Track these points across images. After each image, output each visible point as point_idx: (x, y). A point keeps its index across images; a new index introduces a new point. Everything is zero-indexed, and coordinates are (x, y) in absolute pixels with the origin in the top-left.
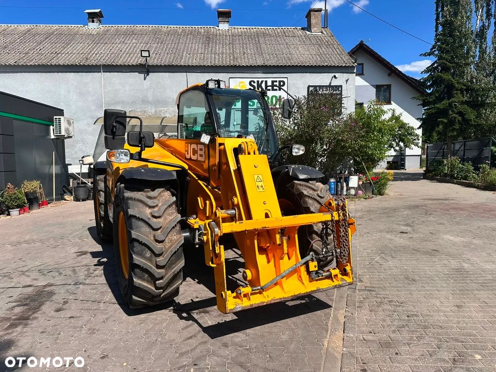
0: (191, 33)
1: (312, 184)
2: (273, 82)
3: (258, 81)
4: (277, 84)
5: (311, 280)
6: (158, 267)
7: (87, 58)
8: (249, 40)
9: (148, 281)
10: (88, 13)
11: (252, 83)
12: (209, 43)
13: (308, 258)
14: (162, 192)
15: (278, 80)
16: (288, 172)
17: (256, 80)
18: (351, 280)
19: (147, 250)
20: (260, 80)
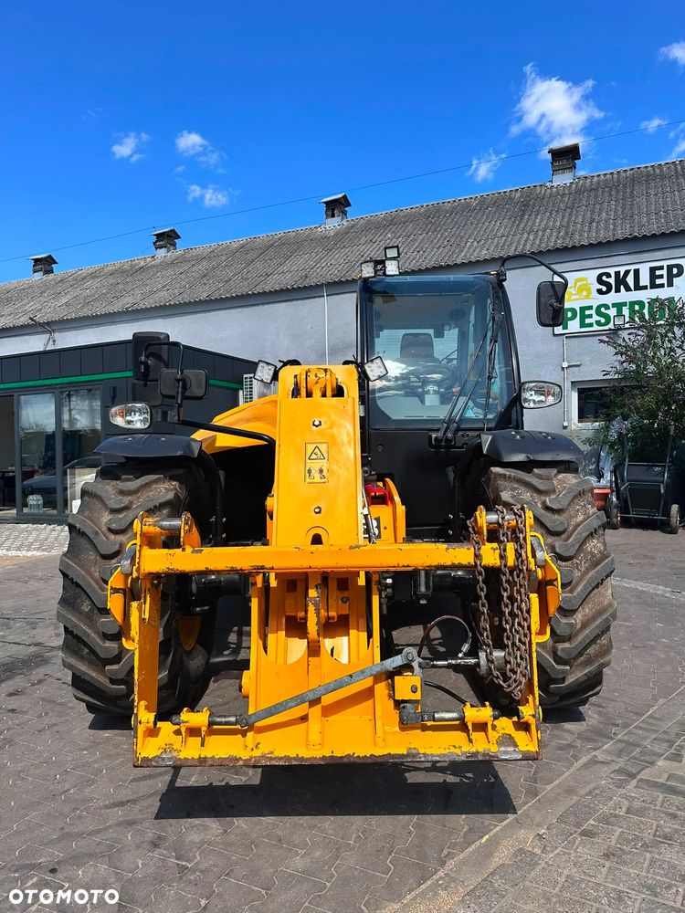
0: (496, 202)
1: (539, 477)
2: (653, 270)
3: (617, 274)
4: (664, 272)
5: (405, 725)
6: (106, 637)
7: (306, 277)
8: (610, 195)
9: (91, 663)
10: (325, 203)
11: (604, 278)
12: (523, 216)
13: (397, 661)
14: (156, 481)
15: (665, 264)
16: (480, 446)
17: (612, 271)
18: (533, 748)
19: (84, 596)
20: (622, 270)
